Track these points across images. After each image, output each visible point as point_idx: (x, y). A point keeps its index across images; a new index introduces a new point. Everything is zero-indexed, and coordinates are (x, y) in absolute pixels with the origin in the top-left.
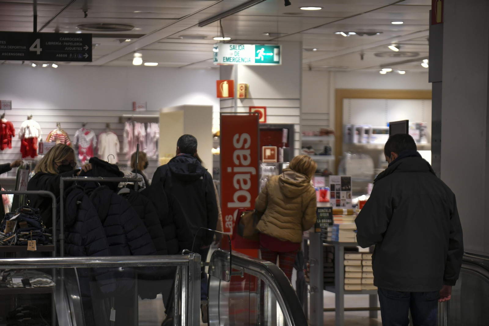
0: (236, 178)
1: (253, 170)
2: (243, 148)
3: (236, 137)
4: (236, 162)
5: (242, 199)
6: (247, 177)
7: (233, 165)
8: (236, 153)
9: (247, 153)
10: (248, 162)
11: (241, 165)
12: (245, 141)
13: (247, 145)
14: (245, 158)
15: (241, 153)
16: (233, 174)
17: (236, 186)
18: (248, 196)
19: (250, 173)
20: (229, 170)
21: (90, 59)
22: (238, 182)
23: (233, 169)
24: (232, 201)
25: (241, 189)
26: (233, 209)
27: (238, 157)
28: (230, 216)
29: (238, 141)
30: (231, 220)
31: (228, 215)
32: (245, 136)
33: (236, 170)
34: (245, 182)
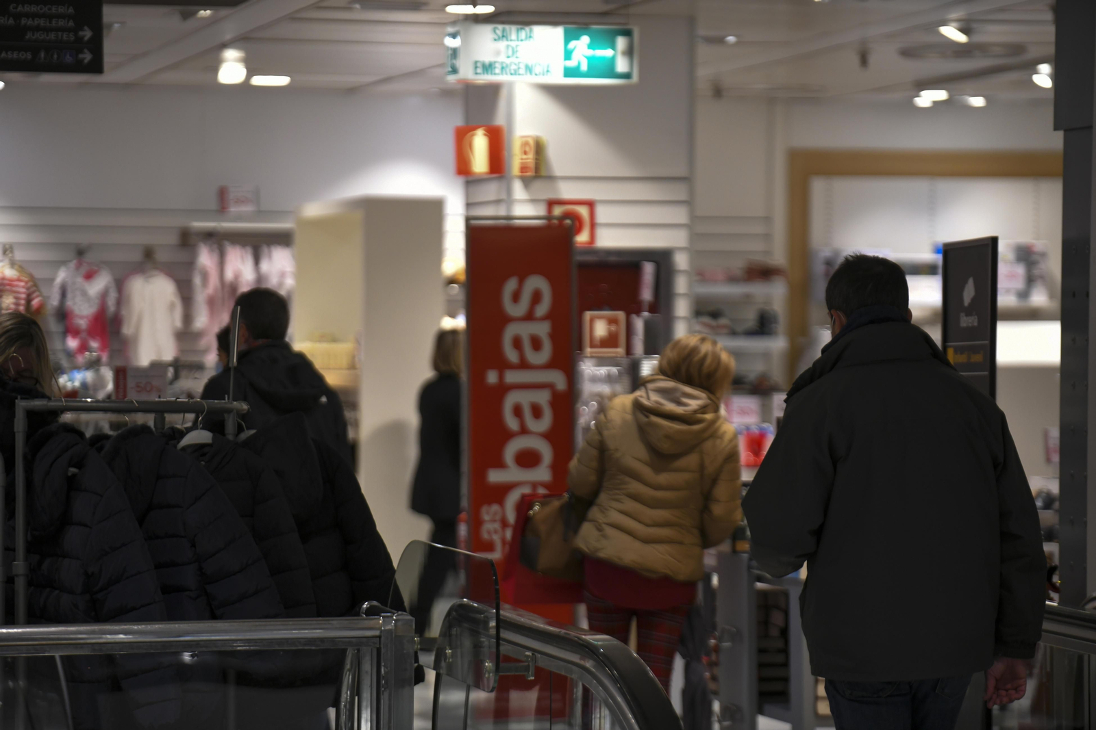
0: (511, 400)
1: (558, 379)
2: (529, 317)
3: (511, 285)
4: (512, 355)
5: (528, 459)
6: (543, 398)
7: (503, 365)
8: (510, 331)
9: (542, 330)
10: (544, 355)
11: (524, 365)
12: (537, 297)
13: (542, 309)
14: (536, 344)
15: (524, 330)
16: (503, 389)
17: (512, 423)
18: (546, 451)
19: (549, 386)
20: (492, 377)
21: (96, 67)
22: (518, 411)
23: (501, 377)
24: (500, 464)
25: (524, 431)
26: (505, 489)
27: (517, 343)
28: (495, 508)
29: (516, 297)
30: (498, 517)
31: (490, 503)
32: (536, 282)
33: (511, 377)
34: (537, 412)
